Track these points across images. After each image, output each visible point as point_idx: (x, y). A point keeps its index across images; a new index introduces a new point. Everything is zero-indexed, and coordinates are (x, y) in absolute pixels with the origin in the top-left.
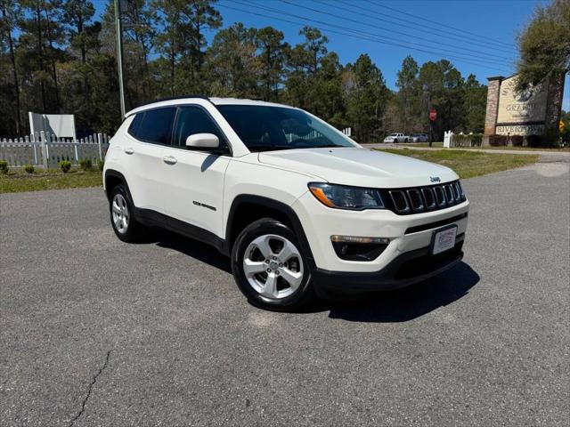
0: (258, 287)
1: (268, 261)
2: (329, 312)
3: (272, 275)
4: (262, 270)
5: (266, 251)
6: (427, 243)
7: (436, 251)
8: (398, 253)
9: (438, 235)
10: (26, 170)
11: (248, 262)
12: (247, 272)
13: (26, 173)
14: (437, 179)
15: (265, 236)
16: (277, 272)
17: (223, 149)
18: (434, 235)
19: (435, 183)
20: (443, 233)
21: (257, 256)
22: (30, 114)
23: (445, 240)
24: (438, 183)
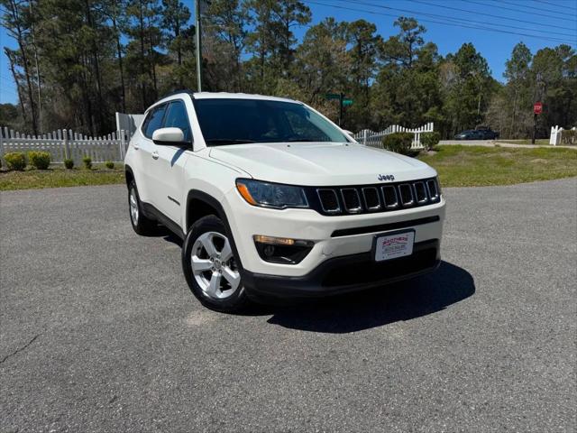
0: (203, 284)
1: (212, 259)
2: (270, 317)
3: (215, 274)
4: (208, 268)
5: (211, 249)
6: (367, 248)
7: (379, 257)
8: (324, 257)
9: (379, 239)
10: (107, 165)
11: (195, 259)
12: (195, 269)
13: (107, 169)
15: (208, 234)
16: (220, 271)
17: (186, 144)
18: (375, 239)
19: (384, 181)
20: (389, 238)
21: (204, 255)
22: (117, 114)
23: (393, 245)
24: (390, 181)
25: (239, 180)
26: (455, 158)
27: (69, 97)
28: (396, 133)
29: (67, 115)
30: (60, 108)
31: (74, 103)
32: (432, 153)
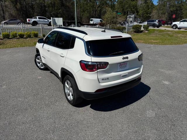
22: (51, 18)
26: (154, 33)
28: (137, 25)
29: (15, 14)
32: (147, 31)
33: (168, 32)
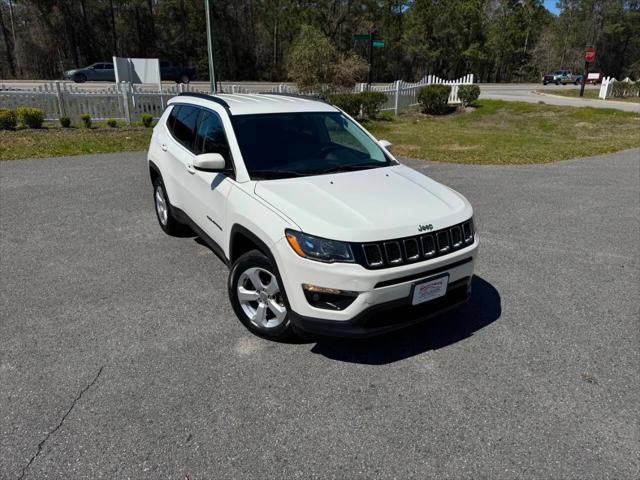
0: (250, 313)
1: (258, 291)
2: (314, 345)
3: (262, 305)
4: (254, 299)
5: (257, 282)
6: (406, 294)
7: (416, 301)
8: (367, 305)
9: (418, 288)
10: (109, 123)
11: (242, 290)
12: (240, 299)
13: (108, 128)
14: (430, 227)
15: (254, 269)
16: (266, 303)
17: (228, 171)
18: (413, 287)
19: (423, 232)
20: (425, 284)
21: (249, 286)
22: (114, 58)
23: (429, 290)
24: (429, 231)
25: (287, 231)
27: (48, 23)
28: (433, 86)
29: (48, 44)
30: (38, 36)
31: (55, 31)
32: (470, 110)
33: (545, 114)
